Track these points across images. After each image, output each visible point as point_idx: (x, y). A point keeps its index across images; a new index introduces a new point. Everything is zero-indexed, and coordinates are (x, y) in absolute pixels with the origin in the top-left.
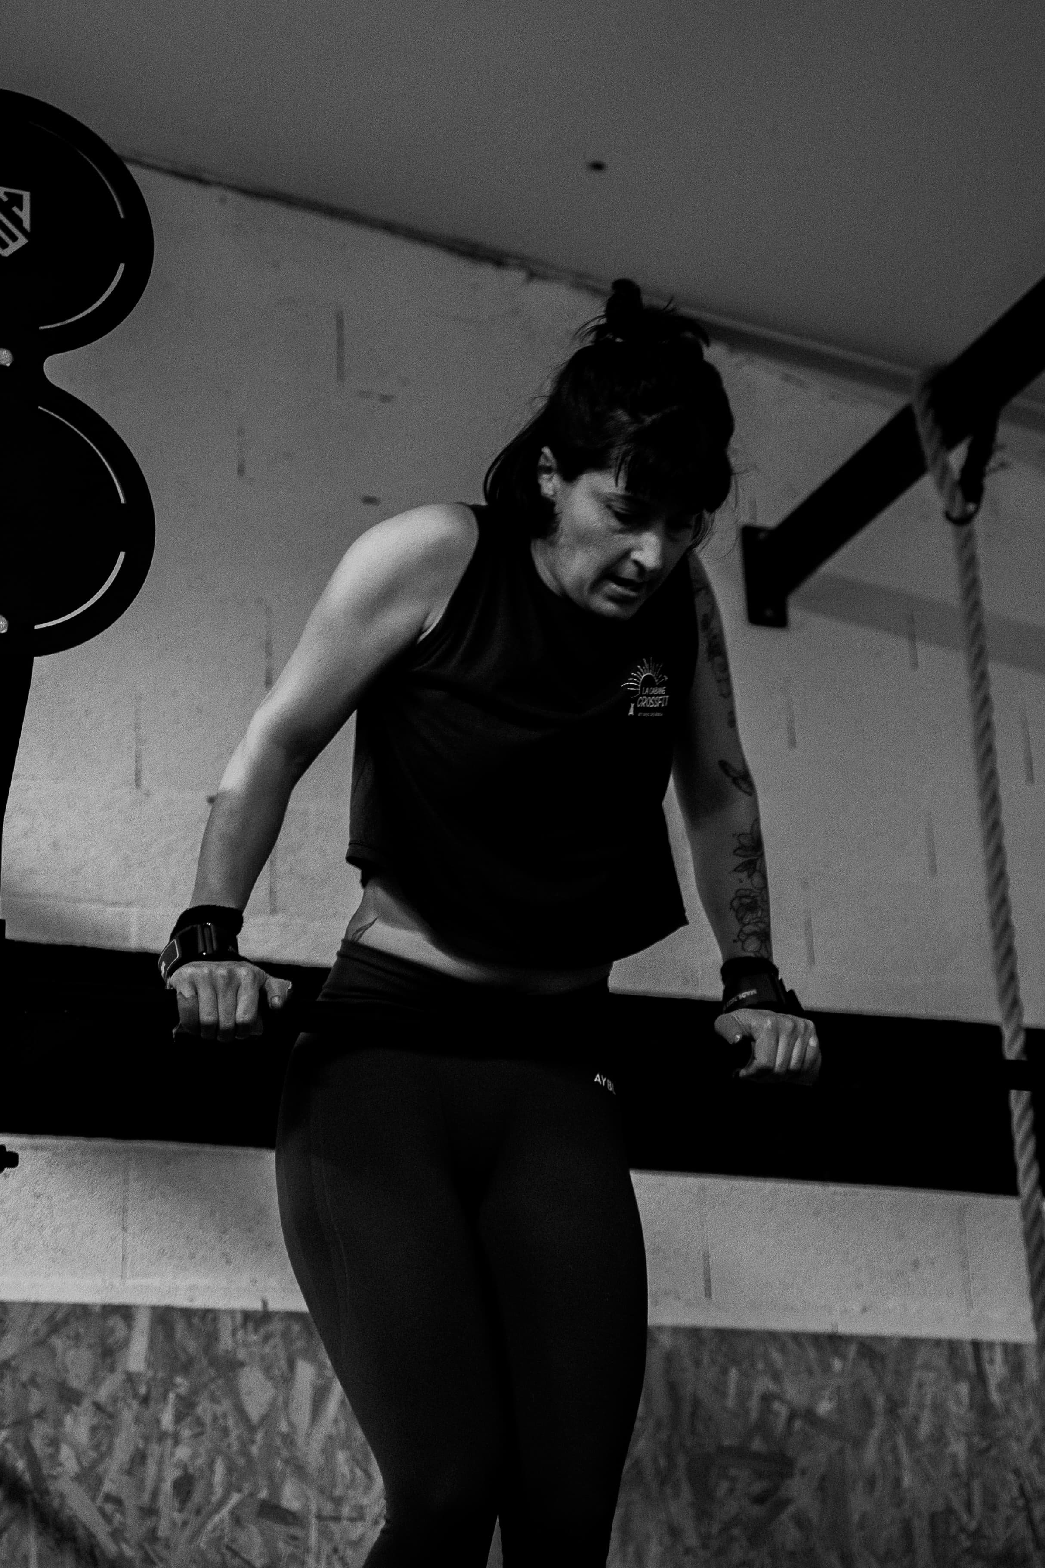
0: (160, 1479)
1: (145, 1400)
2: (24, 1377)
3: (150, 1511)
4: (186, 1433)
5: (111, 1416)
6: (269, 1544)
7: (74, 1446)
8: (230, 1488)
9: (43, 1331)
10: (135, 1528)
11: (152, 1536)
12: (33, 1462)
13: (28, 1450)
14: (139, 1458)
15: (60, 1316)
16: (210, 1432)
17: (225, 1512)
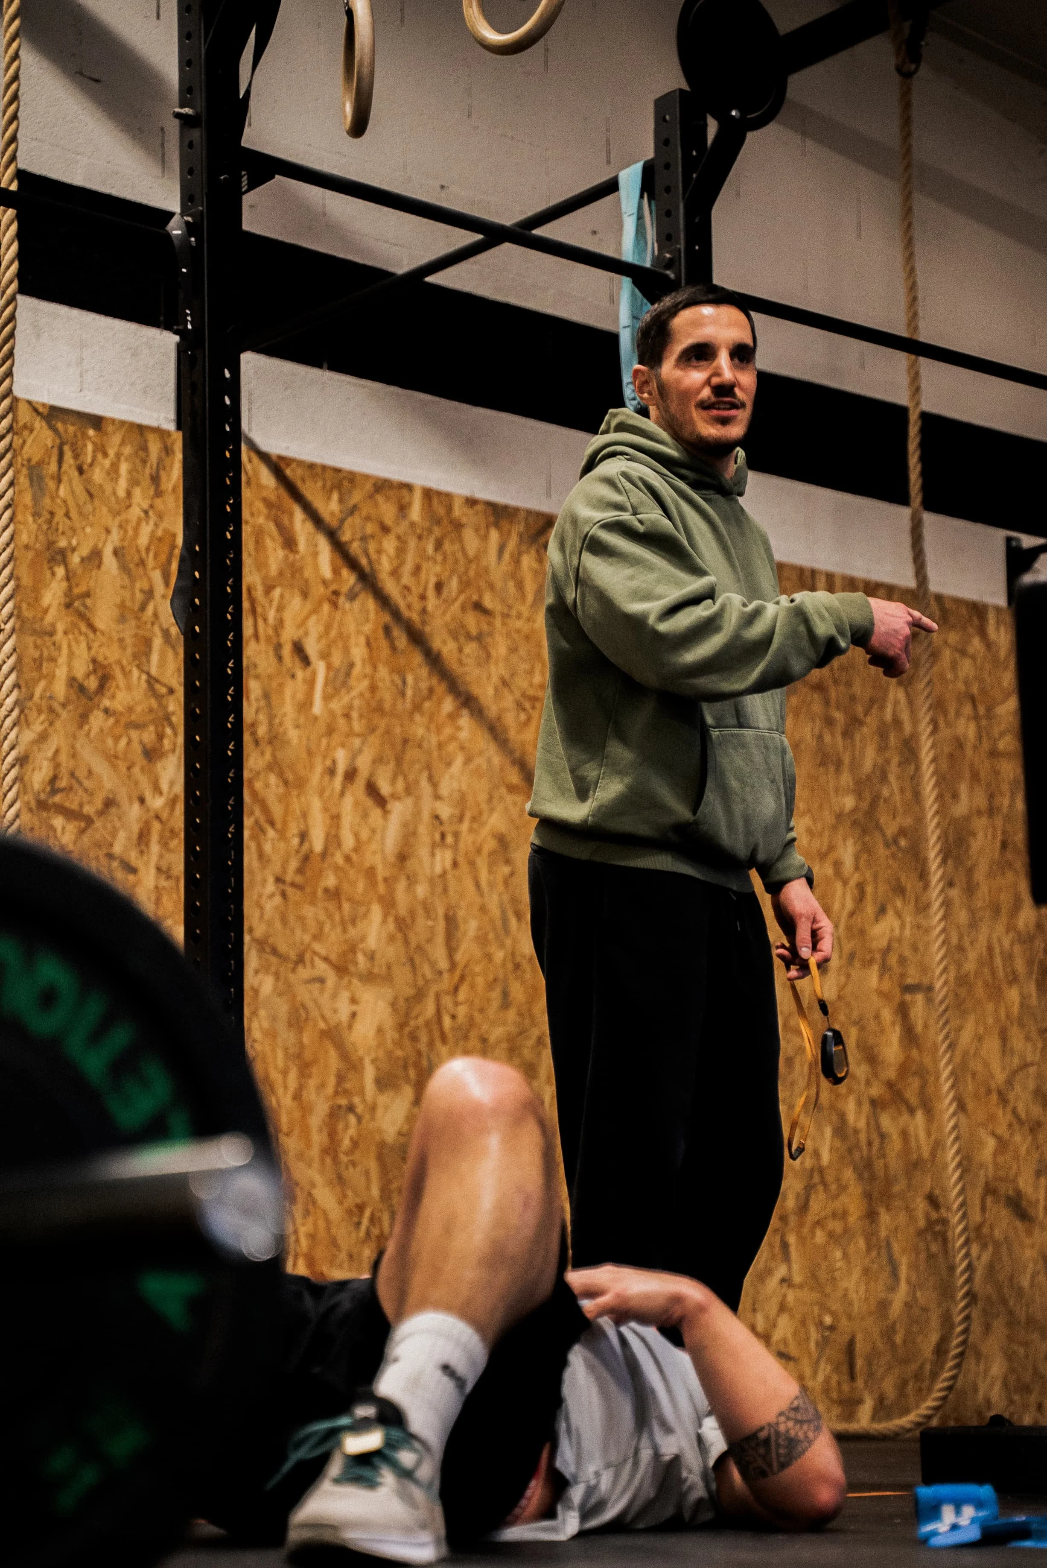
0: (427, 582)
1: (420, 537)
2: (364, 514)
3: (423, 597)
4: (439, 558)
5: (405, 543)
6: (478, 624)
7: (388, 555)
8: (461, 592)
9: (372, 490)
10: (417, 606)
11: (424, 611)
12: (370, 562)
13: (367, 555)
14: (417, 570)
15: (380, 483)
16: (450, 561)
17: (457, 604)
